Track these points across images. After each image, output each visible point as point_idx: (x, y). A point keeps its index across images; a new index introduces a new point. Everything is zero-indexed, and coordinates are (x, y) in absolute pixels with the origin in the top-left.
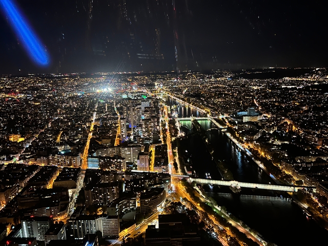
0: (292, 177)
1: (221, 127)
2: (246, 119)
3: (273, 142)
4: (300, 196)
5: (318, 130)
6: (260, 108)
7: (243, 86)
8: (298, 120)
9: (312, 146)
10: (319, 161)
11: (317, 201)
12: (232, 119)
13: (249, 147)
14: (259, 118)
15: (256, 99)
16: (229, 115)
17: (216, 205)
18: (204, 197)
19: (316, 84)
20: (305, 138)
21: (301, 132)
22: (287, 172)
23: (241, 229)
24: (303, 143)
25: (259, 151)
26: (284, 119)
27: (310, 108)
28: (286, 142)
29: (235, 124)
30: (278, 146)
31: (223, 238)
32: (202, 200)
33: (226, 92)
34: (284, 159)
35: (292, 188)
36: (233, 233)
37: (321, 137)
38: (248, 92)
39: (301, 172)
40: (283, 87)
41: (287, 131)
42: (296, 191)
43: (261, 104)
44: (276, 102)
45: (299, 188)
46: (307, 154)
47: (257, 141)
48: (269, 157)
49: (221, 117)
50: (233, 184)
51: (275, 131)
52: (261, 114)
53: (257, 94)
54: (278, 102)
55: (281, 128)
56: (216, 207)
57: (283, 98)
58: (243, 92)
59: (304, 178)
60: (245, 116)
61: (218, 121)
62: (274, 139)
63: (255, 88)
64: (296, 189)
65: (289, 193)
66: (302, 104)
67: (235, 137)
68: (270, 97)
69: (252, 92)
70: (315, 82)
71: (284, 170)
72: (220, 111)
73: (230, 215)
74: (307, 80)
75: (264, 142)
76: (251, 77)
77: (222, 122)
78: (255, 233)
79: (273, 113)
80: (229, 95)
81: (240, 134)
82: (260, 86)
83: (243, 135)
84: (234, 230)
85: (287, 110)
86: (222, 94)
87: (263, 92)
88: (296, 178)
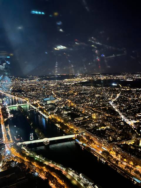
0: (73, 129)
1: (36, 108)
2: (49, 102)
3: (63, 113)
4: (79, 138)
5: (82, 104)
6: (55, 96)
7: (46, 84)
8: (73, 100)
9: (80, 112)
10: (84, 119)
11: (86, 139)
12: (41, 103)
13: (51, 117)
14: (56, 101)
15: (53, 91)
16: (39, 101)
17: (36, 155)
18: (29, 152)
19: (79, 82)
20: (77, 109)
21: (75, 106)
22: (71, 127)
23: (52, 165)
24: (76, 111)
25: (57, 119)
26: (67, 100)
27: (78, 94)
28: (69, 112)
29: (43, 106)
30: (66, 114)
31: (42, 174)
32: (27, 154)
33: (37, 88)
34: (69, 121)
35: (74, 135)
36: (47, 169)
37: (83, 107)
38: (48, 87)
39: (78, 126)
40: (65, 84)
41: (69, 106)
42: (77, 136)
43: (56, 93)
44: (62, 92)
45: (77, 134)
46: (79, 116)
47: (56, 113)
48: (62, 121)
49: (35, 102)
50: (45, 140)
51: (64, 107)
52: (56, 99)
53: (53, 88)
54: (64, 92)
55: (66, 105)
56: (37, 156)
57: (66, 90)
58: (46, 88)
59: (79, 129)
60: (48, 100)
61: (33, 105)
62: (64, 111)
63: (52, 85)
64: (76, 135)
65: (73, 138)
66: (74, 92)
67: (44, 113)
68: (60, 89)
69: (51, 87)
70: (78, 81)
71: (70, 127)
72: (34, 99)
73: (45, 159)
74: (75, 80)
75: (59, 113)
76: (49, 79)
77: (36, 105)
78: (59, 165)
79: (62, 98)
80: (38, 89)
81: (47, 111)
82: (54, 84)
83: (48, 111)
84: (48, 167)
85: (68, 95)
86: (34, 89)
87: (56, 87)
88: (76, 130)
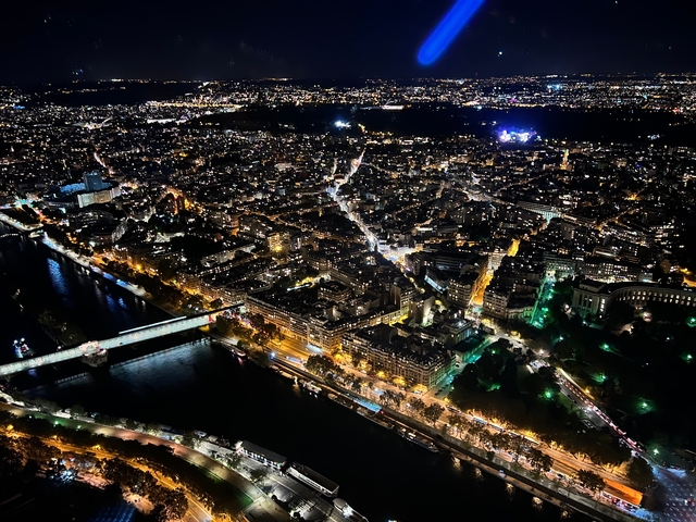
0: (201, 298)
1: (25, 228)
2: (84, 200)
3: (153, 239)
4: (222, 327)
5: (227, 202)
6: (111, 172)
7: (60, 123)
8: (190, 187)
9: (223, 232)
10: (241, 256)
11: (249, 326)
12: (50, 204)
13: (105, 259)
14: (114, 194)
15: (98, 153)
16: (40, 196)
17: (56, 411)
18: (22, 404)
19: (208, 113)
20: (209, 221)
21: (202, 210)
22: (191, 292)
23: (127, 435)
24: (207, 229)
25: (130, 264)
26: (165, 190)
27: (207, 162)
28: (178, 234)
29: (60, 216)
30: (165, 245)
31: (91, 471)
32: (16, 412)
33: (18, 141)
34: (182, 267)
35: (207, 317)
36: (110, 452)
37: (235, 214)
38: (74, 136)
39: (216, 284)
40: (149, 122)
41: (176, 212)
42: (215, 319)
43: (111, 163)
44: (141, 154)
45: (217, 314)
46: (219, 248)
47: (121, 242)
48: (153, 272)
49: (19, 204)
50: (87, 349)
51: (154, 215)
52: (116, 185)
53: (97, 141)
54: (146, 154)
55: (162, 208)
56: (59, 414)
57: (155, 146)
58: (63, 137)
59: (222, 293)
60: (81, 192)
61: (12, 213)
62: (155, 233)
63: (91, 127)
64: (214, 316)
65: (203, 329)
66: (192, 155)
67: (67, 245)
68: (128, 146)
69: (85, 136)
70: (205, 109)
71: (186, 289)
72: (12, 189)
73: (95, 418)
74: (192, 106)
75: (135, 243)
76: (75, 101)
77: (26, 216)
78: (156, 429)
79: (141, 180)
80: (27, 146)
81: (80, 237)
82: (99, 121)
83: (85, 236)
84: (111, 443)
85: (168, 168)
86: (9, 146)
87: (110, 136)
88: (209, 298)
